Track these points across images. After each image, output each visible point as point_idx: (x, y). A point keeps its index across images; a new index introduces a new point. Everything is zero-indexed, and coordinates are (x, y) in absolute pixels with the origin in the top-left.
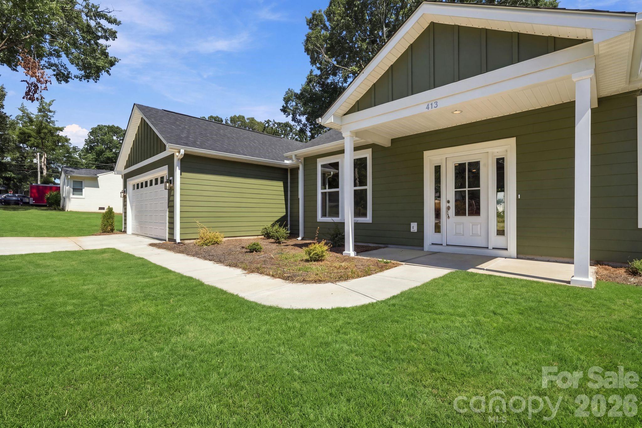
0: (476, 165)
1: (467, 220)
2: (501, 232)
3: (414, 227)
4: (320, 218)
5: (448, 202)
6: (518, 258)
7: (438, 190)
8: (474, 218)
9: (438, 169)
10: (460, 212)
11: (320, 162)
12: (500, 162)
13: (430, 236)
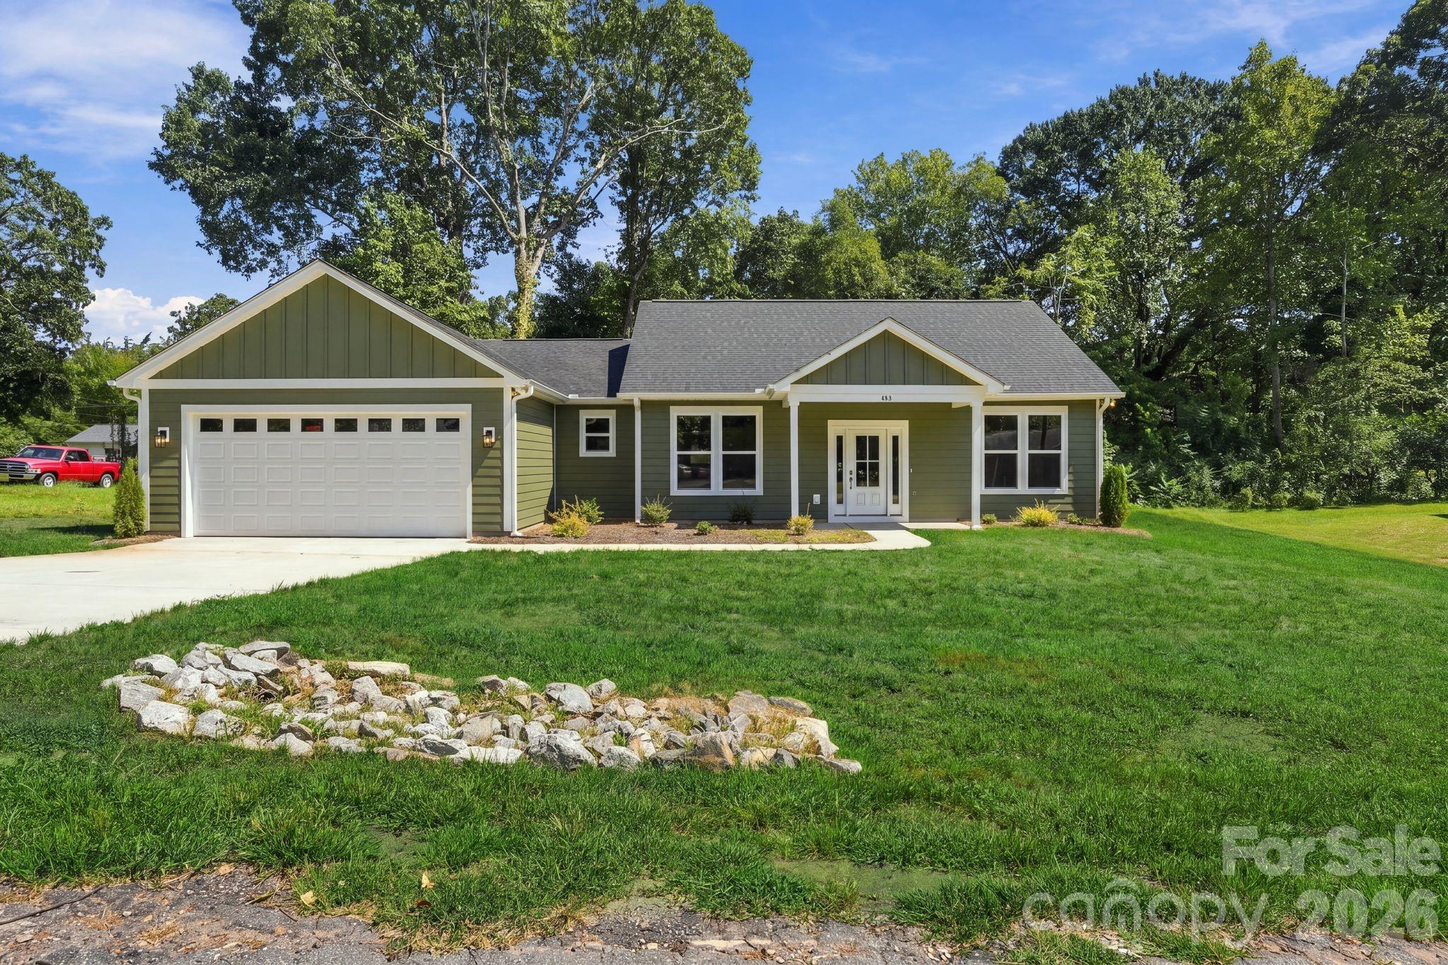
0: (875, 440)
1: (868, 490)
2: (896, 502)
3: (817, 498)
4: (675, 490)
5: (851, 472)
6: (911, 521)
7: (840, 458)
8: (874, 489)
9: (840, 439)
10: (861, 480)
11: (675, 412)
12: (895, 439)
13: (833, 508)
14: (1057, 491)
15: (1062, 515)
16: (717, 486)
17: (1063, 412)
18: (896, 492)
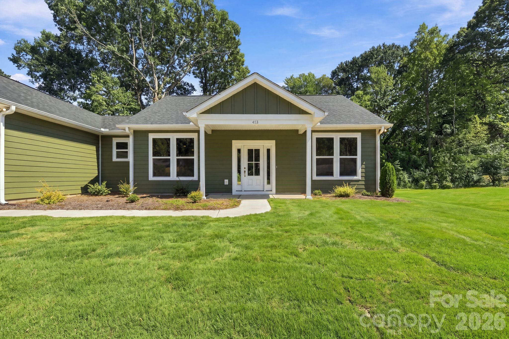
1: (254, 177)
2: (269, 183)
3: (226, 182)
4: (151, 178)
5: (245, 168)
6: (276, 194)
7: (239, 161)
8: (257, 177)
9: (239, 151)
10: (250, 173)
11: (151, 136)
12: (268, 151)
13: (235, 186)
14: (355, 178)
15: (358, 190)
16: (173, 176)
17: (358, 136)
18: (269, 178)
